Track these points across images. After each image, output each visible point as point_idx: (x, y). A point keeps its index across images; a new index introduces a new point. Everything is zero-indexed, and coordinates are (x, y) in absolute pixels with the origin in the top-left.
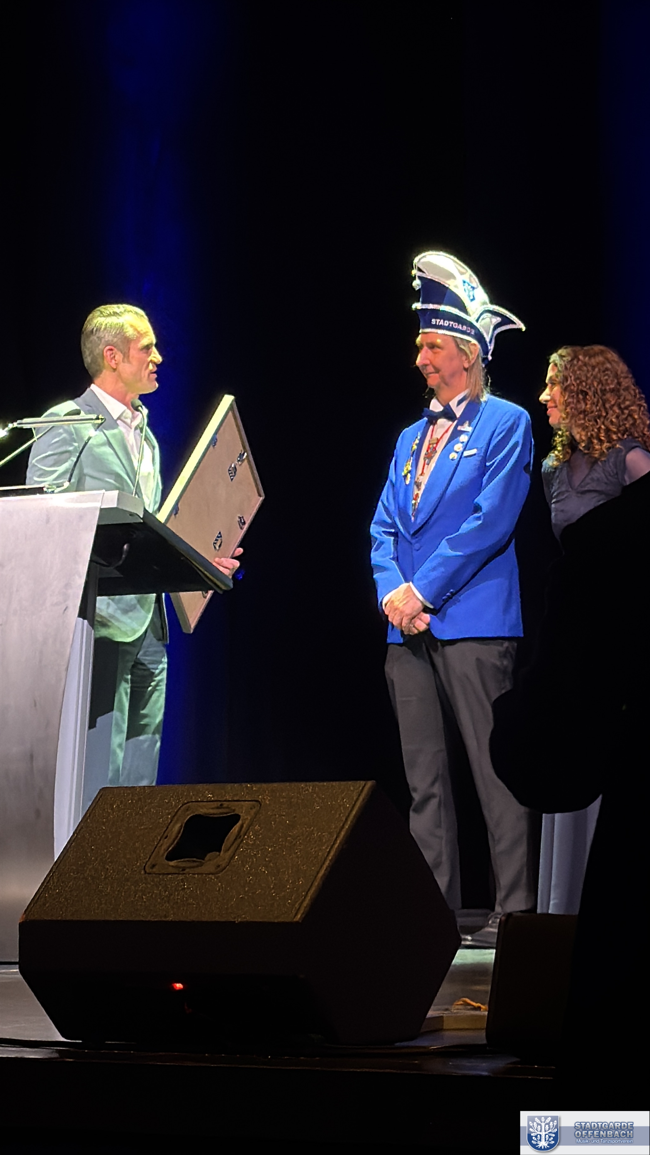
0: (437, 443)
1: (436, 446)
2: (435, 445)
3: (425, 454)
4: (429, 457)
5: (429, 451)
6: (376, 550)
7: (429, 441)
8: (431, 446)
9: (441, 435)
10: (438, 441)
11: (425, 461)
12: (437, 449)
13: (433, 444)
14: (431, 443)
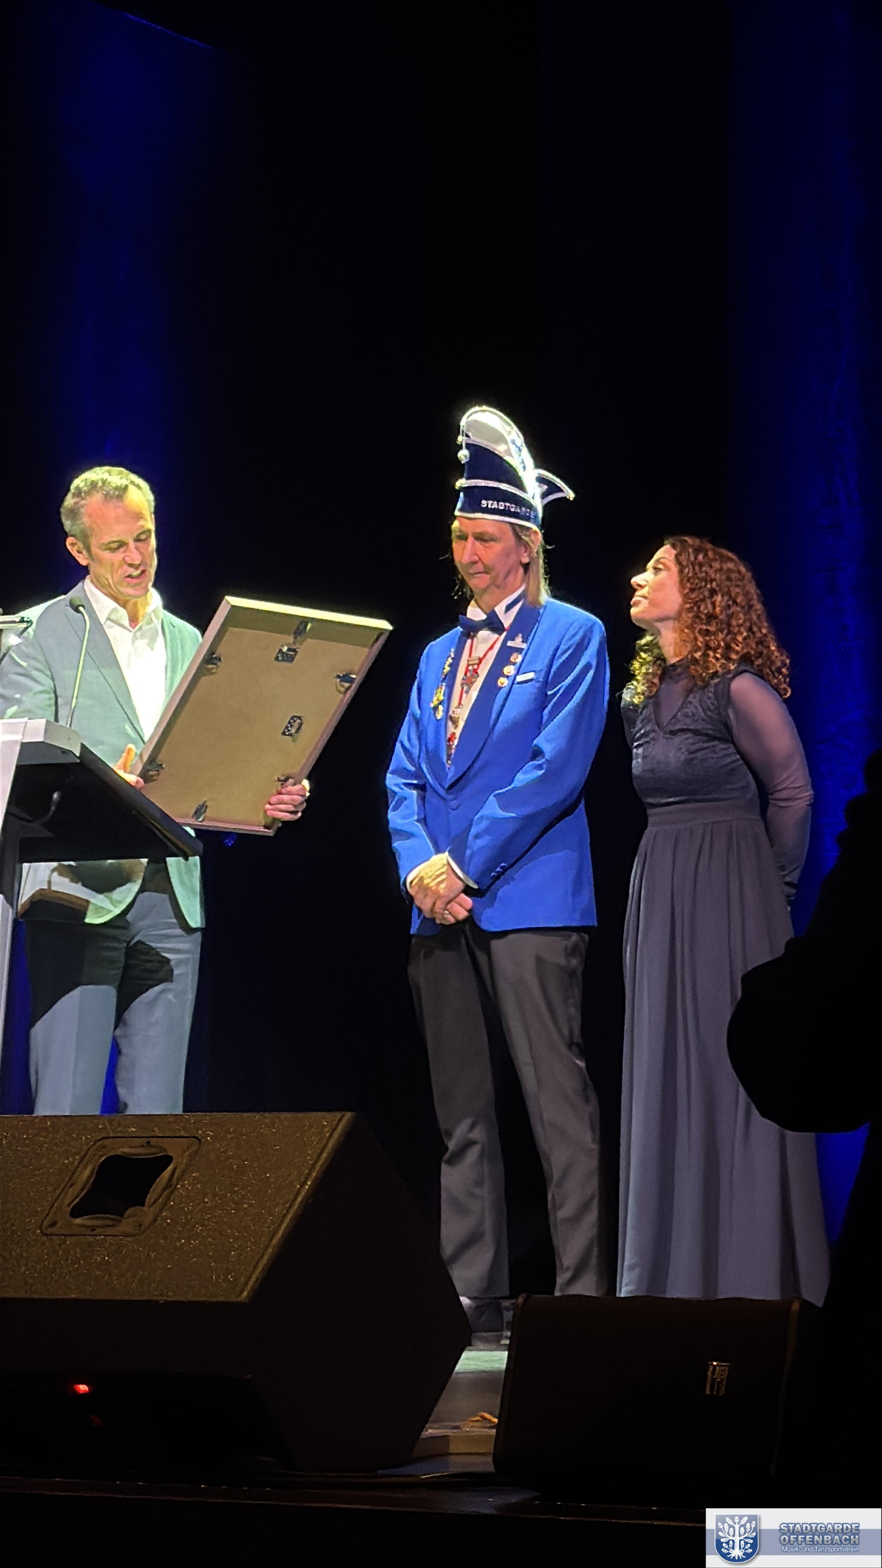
0: (479, 664)
1: (478, 667)
2: (476, 667)
3: (463, 679)
4: (468, 682)
5: (468, 674)
6: (396, 808)
7: (468, 661)
8: (470, 668)
9: (483, 653)
10: (481, 660)
11: (463, 689)
12: (479, 671)
13: (473, 665)
14: (471, 663)
